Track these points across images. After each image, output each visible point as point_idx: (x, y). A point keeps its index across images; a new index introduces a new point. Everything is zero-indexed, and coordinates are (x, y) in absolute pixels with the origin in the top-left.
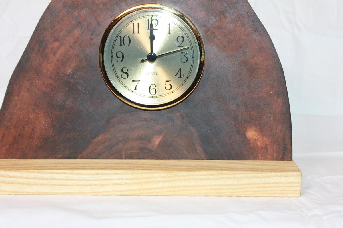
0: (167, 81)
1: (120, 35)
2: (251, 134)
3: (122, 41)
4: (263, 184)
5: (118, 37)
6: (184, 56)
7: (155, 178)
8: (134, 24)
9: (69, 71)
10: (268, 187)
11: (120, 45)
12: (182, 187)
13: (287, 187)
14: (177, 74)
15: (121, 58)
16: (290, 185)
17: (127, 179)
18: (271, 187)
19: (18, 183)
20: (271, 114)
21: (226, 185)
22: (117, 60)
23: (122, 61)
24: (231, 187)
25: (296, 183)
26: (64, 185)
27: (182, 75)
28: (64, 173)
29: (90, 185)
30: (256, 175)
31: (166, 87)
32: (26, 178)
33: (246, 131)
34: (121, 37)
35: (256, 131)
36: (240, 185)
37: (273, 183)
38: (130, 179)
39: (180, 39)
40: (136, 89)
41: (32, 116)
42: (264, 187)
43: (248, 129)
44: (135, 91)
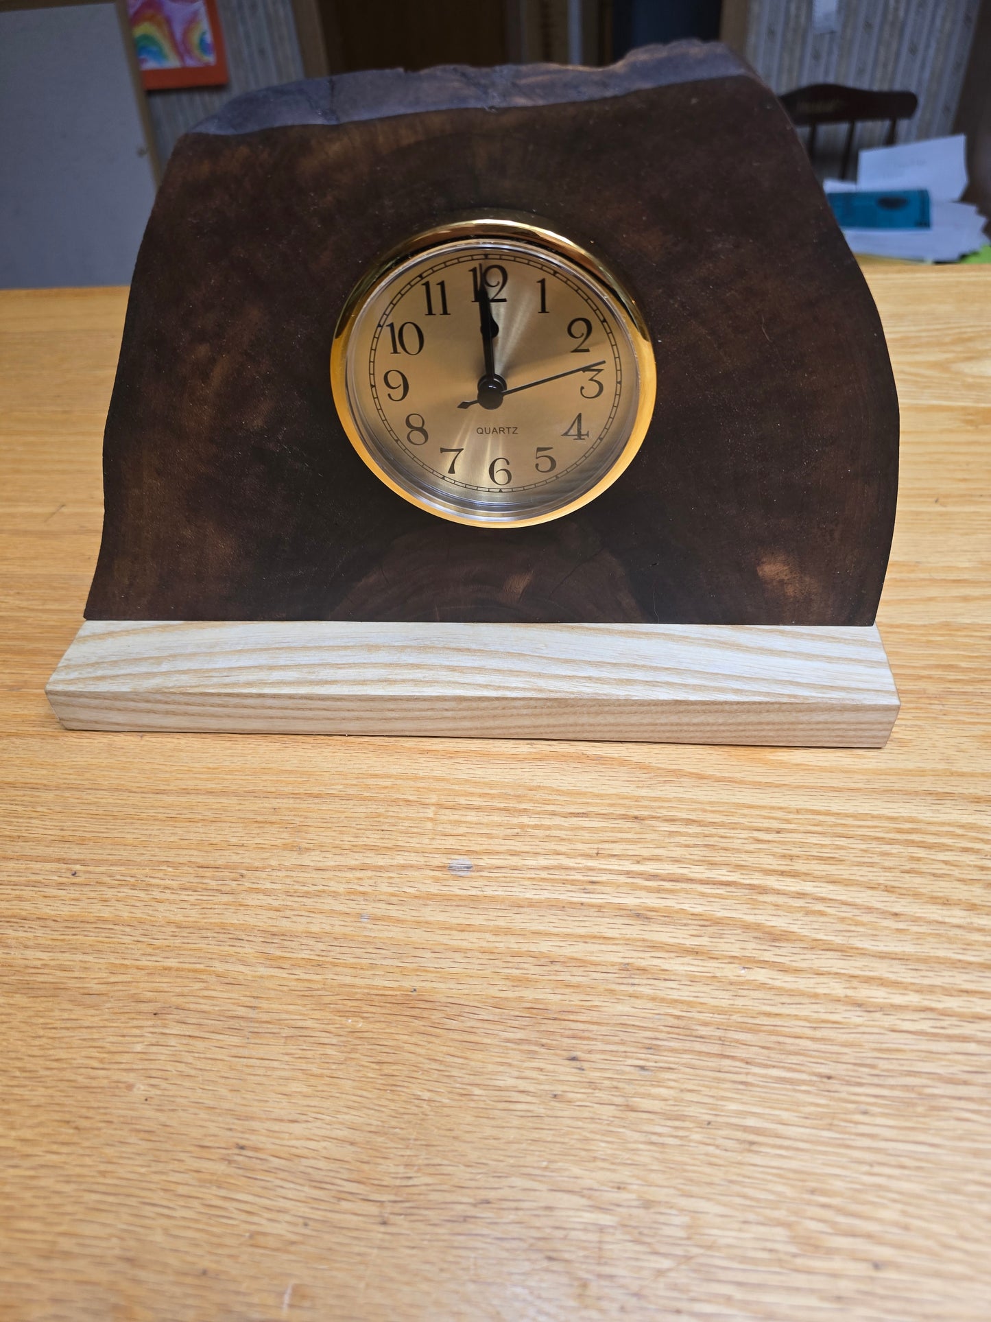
0: (540, 449)
1: (388, 322)
2: (773, 569)
3: (398, 341)
5: (382, 327)
6: (591, 380)
8: (427, 285)
9: (258, 423)
10: (803, 730)
11: (392, 350)
14: (569, 430)
15: (401, 388)
19: (186, 714)
20: (836, 525)
21: (695, 724)
22: (389, 395)
23: (403, 397)
26: (295, 718)
27: (583, 432)
29: (358, 719)
31: (537, 465)
32: (202, 704)
33: (759, 562)
34: (392, 326)
35: (785, 563)
36: (731, 724)
37: (818, 723)
39: (580, 328)
40: (452, 471)
42: (794, 730)
43: (764, 560)
44: (451, 476)
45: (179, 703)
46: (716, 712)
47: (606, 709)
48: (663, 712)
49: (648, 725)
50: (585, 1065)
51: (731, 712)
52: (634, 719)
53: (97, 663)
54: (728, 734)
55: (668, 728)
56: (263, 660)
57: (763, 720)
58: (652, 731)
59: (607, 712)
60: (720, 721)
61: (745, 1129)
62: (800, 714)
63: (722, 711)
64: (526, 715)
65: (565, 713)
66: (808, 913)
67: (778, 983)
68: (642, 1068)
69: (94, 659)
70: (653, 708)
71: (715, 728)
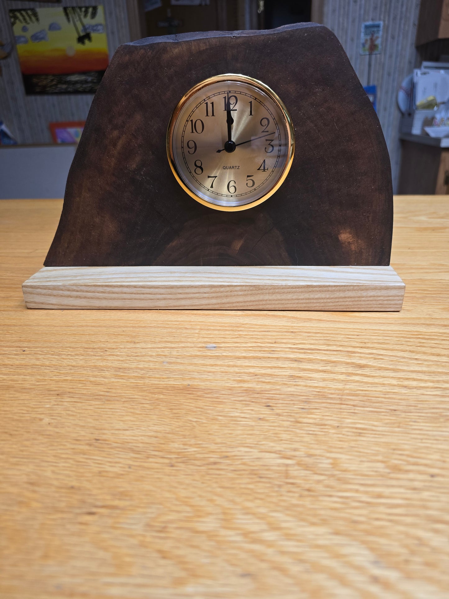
0: (248, 176)
1: (190, 120)
2: (345, 236)
3: (194, 126)
4: (359, 297)
5: (188, 121)
6: (269, 144)
7: (236, 291)
8: (207, 103)
9: (134, 166)
10: (364, 301)
11: (191, 131)
12: (266, 300)
13: (387, 300)
14: (260, 168)
15: (194, 149)
16: (390, 298)
17: (205, 293)
18: (368, 300)
19: (85, 297)
20: (370, 214)
21: (316, 299)
22: (189, 151)
23: (194, 152)
24: (322, 301)
26: (135, 299)
27: (266, 168)
29: (165, 299)
31: (247, 184)
32: (94, 292)
33: (339, 233)
34: (192, 121)
35: (350, 233)
36: (332, 298)
37: (371, 297)
38: (208, 293)
39: (265, 122)
40: (212, 187)
41: (97, 220)
42: (360, 301)
43: (341, 231)
44: (211, 189)
45: (83, 291)
46: (325, 291)
47: (277, 291)
48: (302, 292)
49: (295, 299)
50: (274, 408)
51: (332, 291)
52: (289, 296)
53: (48, 277)
54: (331, 304)
55: (304, 301)
56: (123, 276)
57: (346, 296)
58: (297, 303)
59: (277, 293)
60: (328, 296)
61: (356, 428)
62: (362, 292)
63: (328, 291)
64: (241, 295)
65: (258, 294)
66: (375, 359)
67: (364, 380)
68: (303, 409)
70: (297, 289)
71: (325, 301)
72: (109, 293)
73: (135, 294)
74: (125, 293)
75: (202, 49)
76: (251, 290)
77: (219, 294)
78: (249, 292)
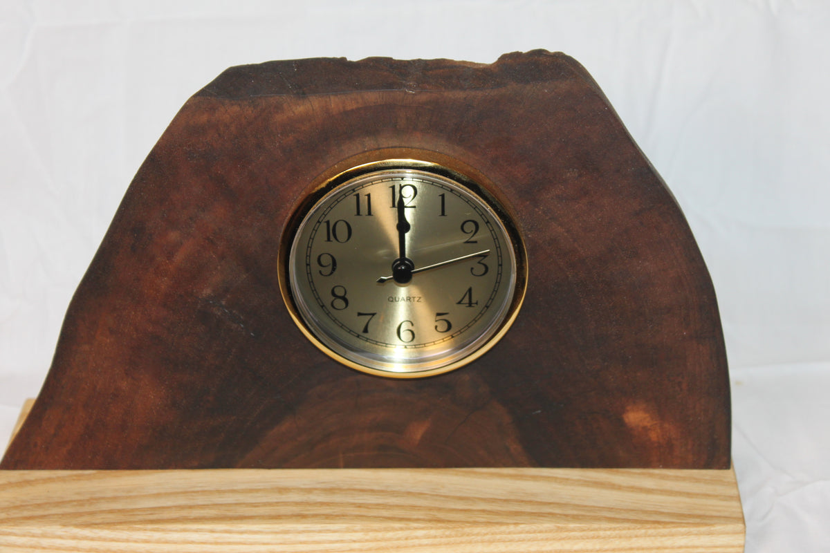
0: (438, 314)
1: (326, 219)
2: (636, 417)
3: (332, 233)
4: (659, 548)
5: (320, 223)
6: (479, 262)
7: (417, 538)
8: (358, 196)
9: (207, 292)
11: (326, 239)
14: (462, 300)
15: (330, 268)
17: (354, 541)
20: (683, 378)
22: (320, 272)
23: (331, 273)
25: (733, 546)
27: (474, 301)
28: (212, 531)
30: (643, 531)
31: (436, 327)
33: (623, 410)
34: (328, 223)
35: (646, 411)
38: (360, 542)
39: (470, 227)
40: (366, 331)
41: (124, 385)
43: (628, 408)
44: (365, 335)
45: (105, 540)
46: (593, 538)
47: (498, 537)
48: (547, 539)
51: (604, 538)
53: (22, 506)
56: (182, 501)
57: (633, 546)
59: (499, 541)
62: (664, 539)
63: (598, 537)
64: (427, 545)
65: (461, 542)
69: (18, 503)
70: (539, 534)
72: (158, 542)
73: (211, 543)
74: (192, 542)
75: (349, 108)
76: (447, 536)
77: (383, 544)
78: (444, 540)
